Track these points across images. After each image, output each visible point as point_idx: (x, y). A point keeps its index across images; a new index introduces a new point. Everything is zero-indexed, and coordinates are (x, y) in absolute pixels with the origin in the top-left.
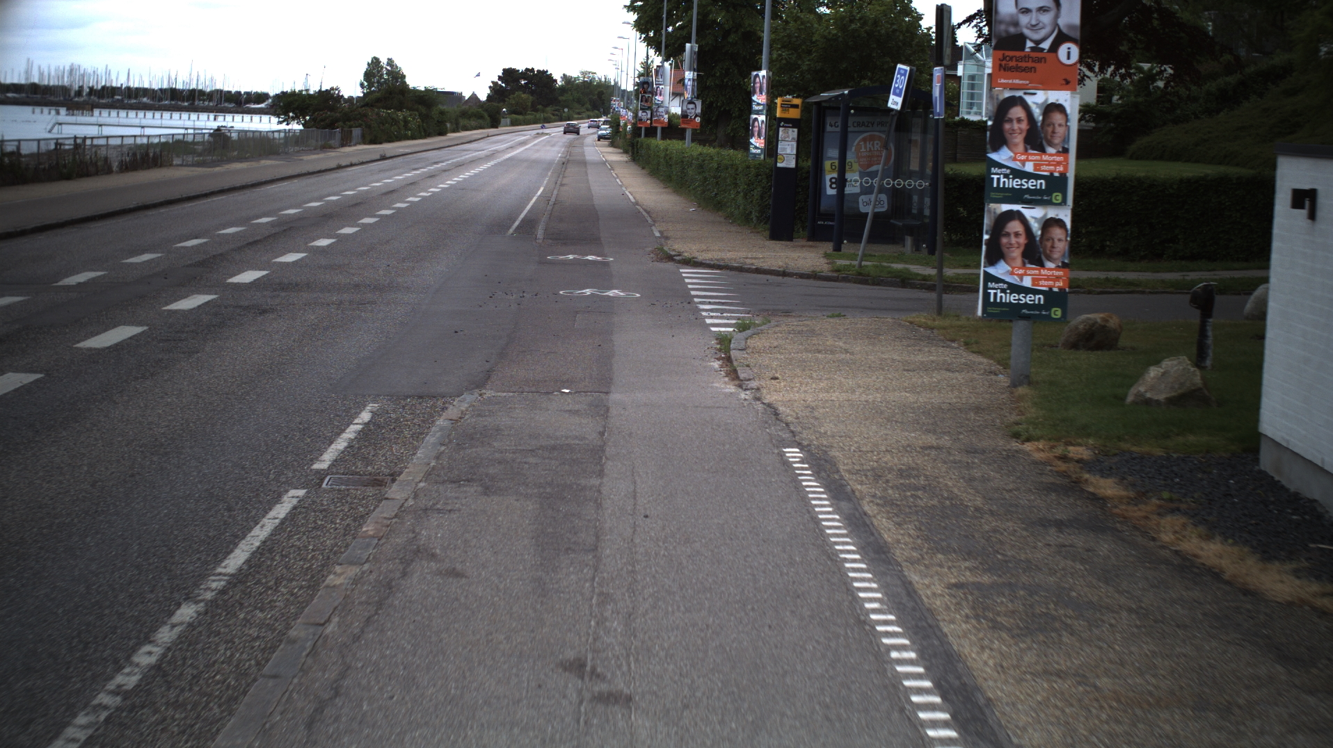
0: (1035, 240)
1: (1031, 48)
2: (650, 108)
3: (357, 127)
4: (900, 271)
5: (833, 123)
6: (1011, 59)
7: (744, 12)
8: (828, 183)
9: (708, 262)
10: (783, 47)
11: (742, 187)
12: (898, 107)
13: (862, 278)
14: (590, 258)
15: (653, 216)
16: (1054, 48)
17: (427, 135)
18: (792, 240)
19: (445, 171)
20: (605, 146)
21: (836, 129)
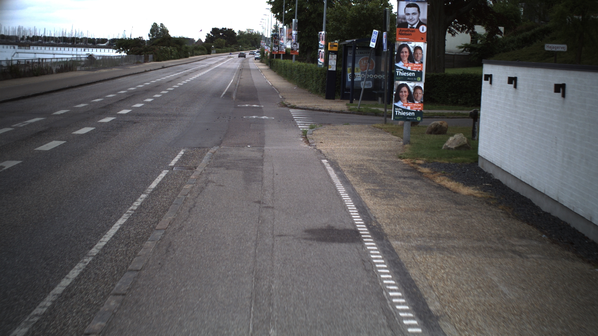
0: (411, 94)
1: (410, 27)
2: (278, 46)
3: (151, 54)
4: (375, 110)
5: (350, 53)
6: (403, 31)
7: (318, 4)
8: (348, 77)
9: (300, 107)
10: (334, 20)
11: (315, 78)
12: (374, 47)
13: (360, 113)
14: (255, 106)
15: (279, 90)
16: (418, 27)
17: (180, 57)
18: (334, 99)
19: (191, 73)
20: (258, 62)
21: (351, 55)
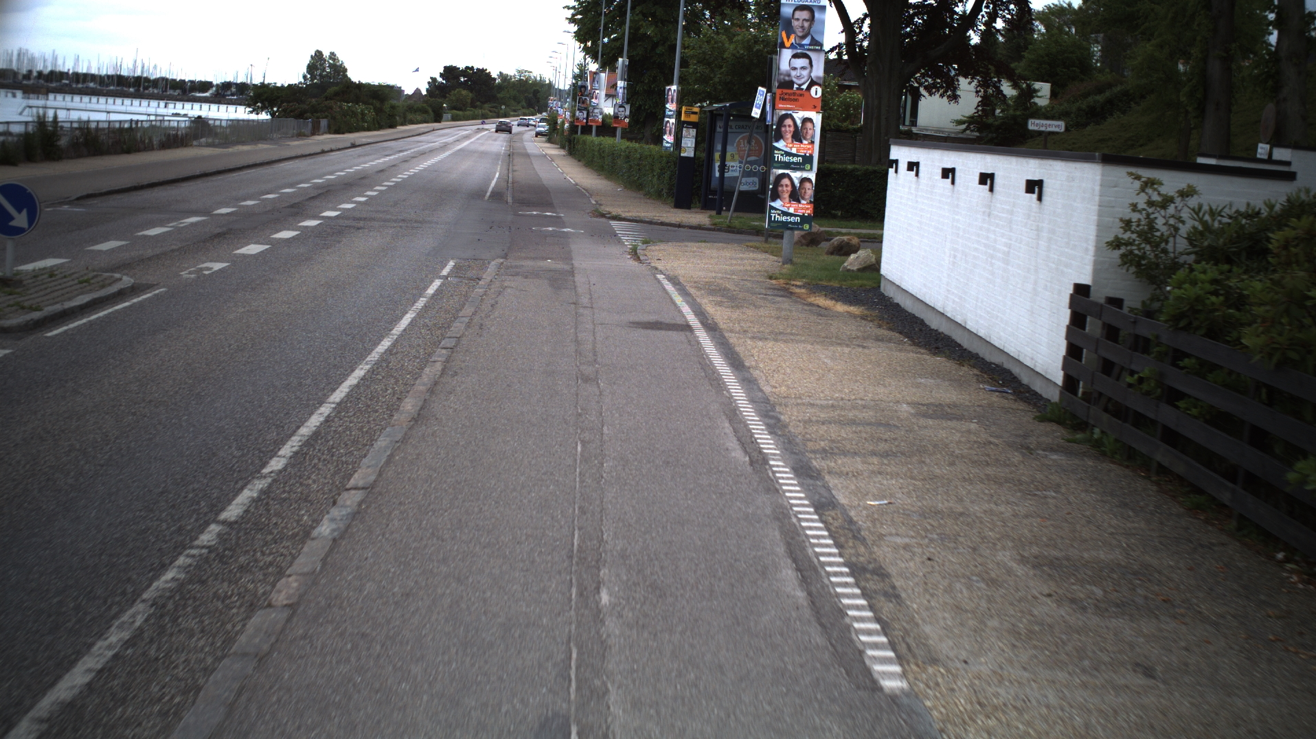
0: (796, 189)
1: (797, 88)
2: (586, 109)
3: (324, 118)
4: (757, 226)
5: (719, 126)
9: (629, 218)
10: (699, 62)
12: (757, 116)
13: (731, 229)
15: (590, 192)
16: (809, 88)
17: (380, 128)
18: (690, 209)
20: (543, 142)
21: (721, 130)
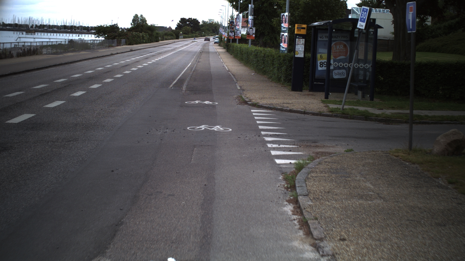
2: (234, 31)
3: (123, 39)
5: (321, 36)
8: (319, 65)
9: (265, 106)
11: (276, 65)
12: (363, 28)
14: (207, 102)
18: (302, 91)
20: (217, 46)
